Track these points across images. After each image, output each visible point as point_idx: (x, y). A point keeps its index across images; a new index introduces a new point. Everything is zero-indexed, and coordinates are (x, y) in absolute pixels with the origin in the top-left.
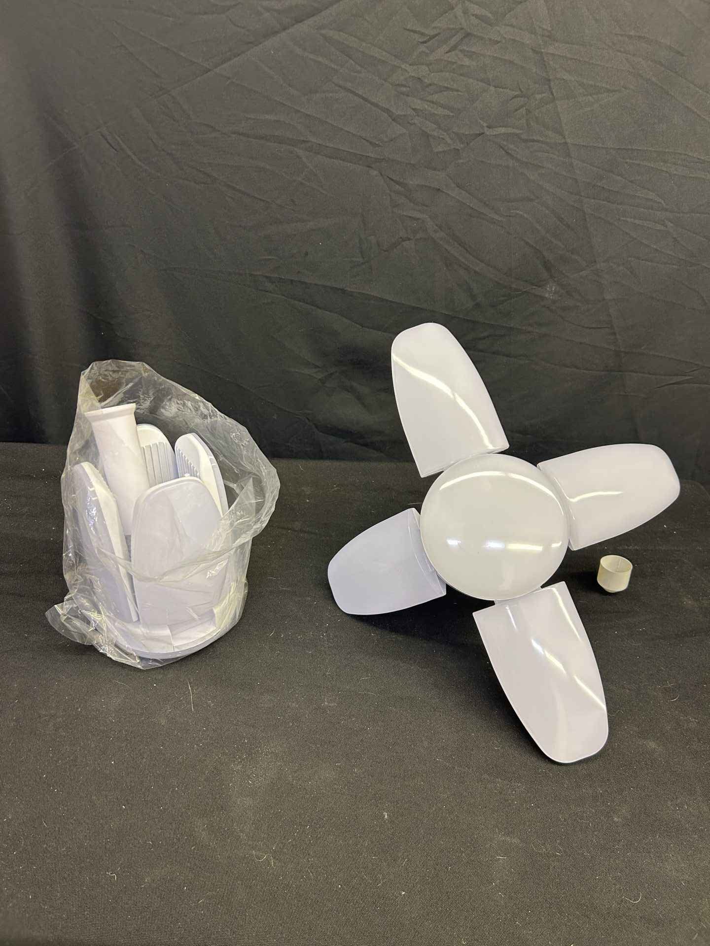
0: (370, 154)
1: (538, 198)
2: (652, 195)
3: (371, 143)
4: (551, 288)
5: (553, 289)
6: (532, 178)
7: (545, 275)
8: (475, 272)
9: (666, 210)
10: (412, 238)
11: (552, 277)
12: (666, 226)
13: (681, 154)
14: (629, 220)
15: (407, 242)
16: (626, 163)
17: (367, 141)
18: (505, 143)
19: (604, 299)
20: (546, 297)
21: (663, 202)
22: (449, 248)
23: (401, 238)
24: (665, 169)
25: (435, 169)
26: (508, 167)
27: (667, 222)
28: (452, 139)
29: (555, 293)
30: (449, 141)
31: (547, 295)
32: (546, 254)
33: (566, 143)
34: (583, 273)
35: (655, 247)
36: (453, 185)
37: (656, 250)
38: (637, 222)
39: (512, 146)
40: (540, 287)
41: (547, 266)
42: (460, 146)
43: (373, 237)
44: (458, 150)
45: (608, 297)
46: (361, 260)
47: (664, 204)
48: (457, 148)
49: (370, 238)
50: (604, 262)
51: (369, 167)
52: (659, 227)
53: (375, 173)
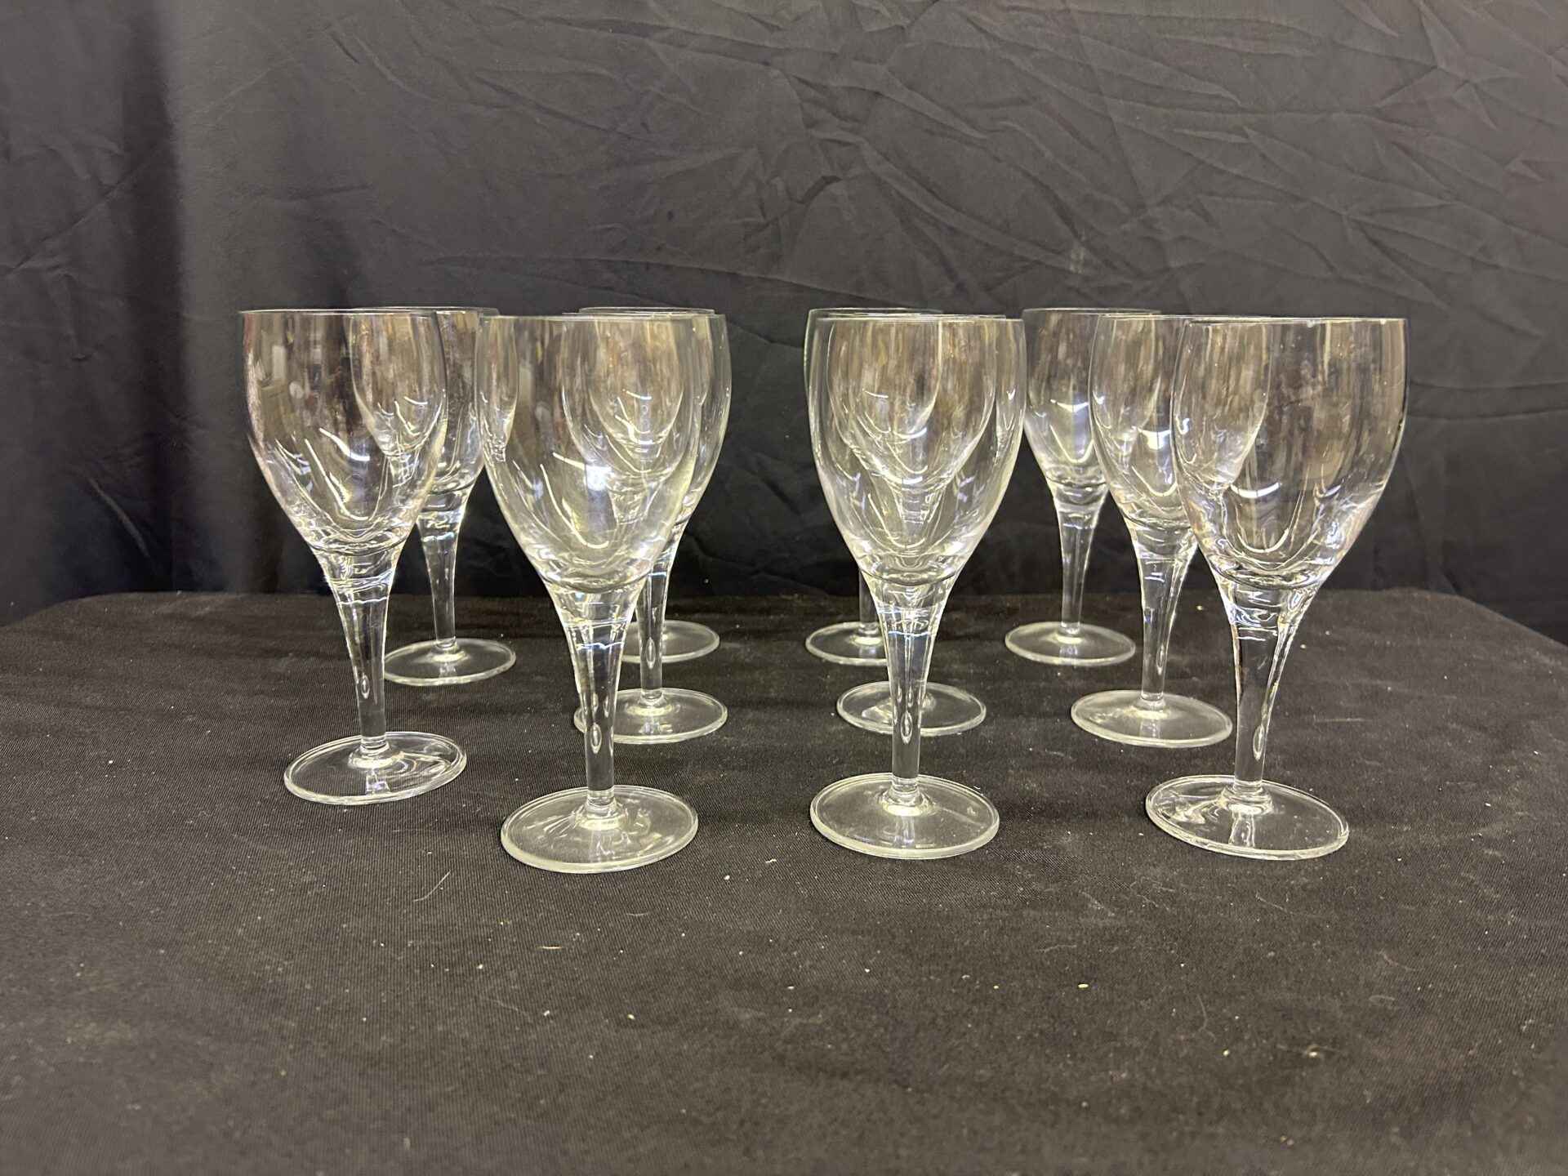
0: (767, 43)
1: (1035, 99)
2: (1215, 89)
3: (766, 25)
4: (1078, 255)
5: (1081, 257)
6: (1023, 68)
7: (1064, 230)
8: (951, 229)
9: (1243, 110)
10: (840, 175)
11: (1077, 236)
12: (1247, 137)
13: (1249, 21)
14: (1186, 131)
15: (835, 184)
16: (1166, 39)
17: (762, 22)
18: (974, 13)
19: (1168, 269)
20: (1070, 272)
21: (1233, 97)
22: (903, 191)
23: (824, 178)
24: (1229, 46)
25: (869, 61)
26: (983, 51)
27: (1248, 131)
28: (890, 10)
29: (1086, 264)
30: (888, 14)
31: (1072, 268)
32: (1061, 195)
33: (1068, 11)
34: (1126, 227)
35: (1235, 171)
36: (899, 85)
37: (1238, 177)
38: (1200, 134)
39: (985, 18)
40: (1059, 253)
41: (1065, 215)
42: (904, 21)
43: (778, 179)
44: (902, 28)
45: (1174, 264)
46: (762, 220)
47: (1239, 102)
48: (900, 23)
49: (773, 182)
50: (1159, 205)
51: (766, 64)
52: (1235, 138)
53: (776, 72)
